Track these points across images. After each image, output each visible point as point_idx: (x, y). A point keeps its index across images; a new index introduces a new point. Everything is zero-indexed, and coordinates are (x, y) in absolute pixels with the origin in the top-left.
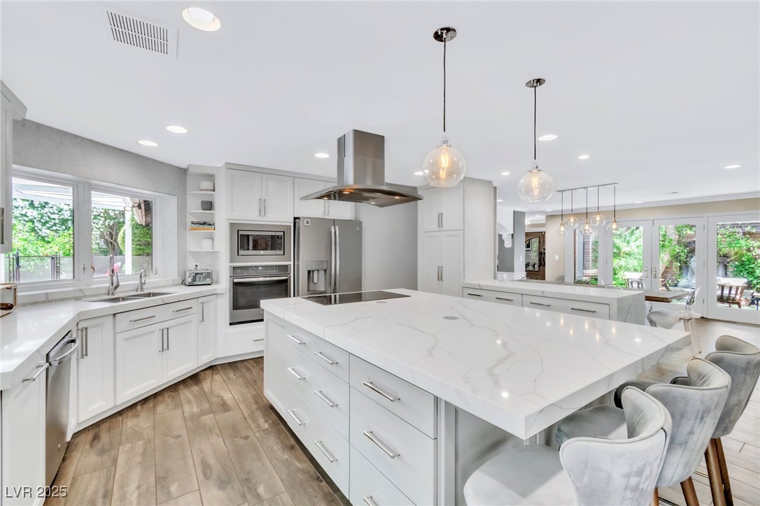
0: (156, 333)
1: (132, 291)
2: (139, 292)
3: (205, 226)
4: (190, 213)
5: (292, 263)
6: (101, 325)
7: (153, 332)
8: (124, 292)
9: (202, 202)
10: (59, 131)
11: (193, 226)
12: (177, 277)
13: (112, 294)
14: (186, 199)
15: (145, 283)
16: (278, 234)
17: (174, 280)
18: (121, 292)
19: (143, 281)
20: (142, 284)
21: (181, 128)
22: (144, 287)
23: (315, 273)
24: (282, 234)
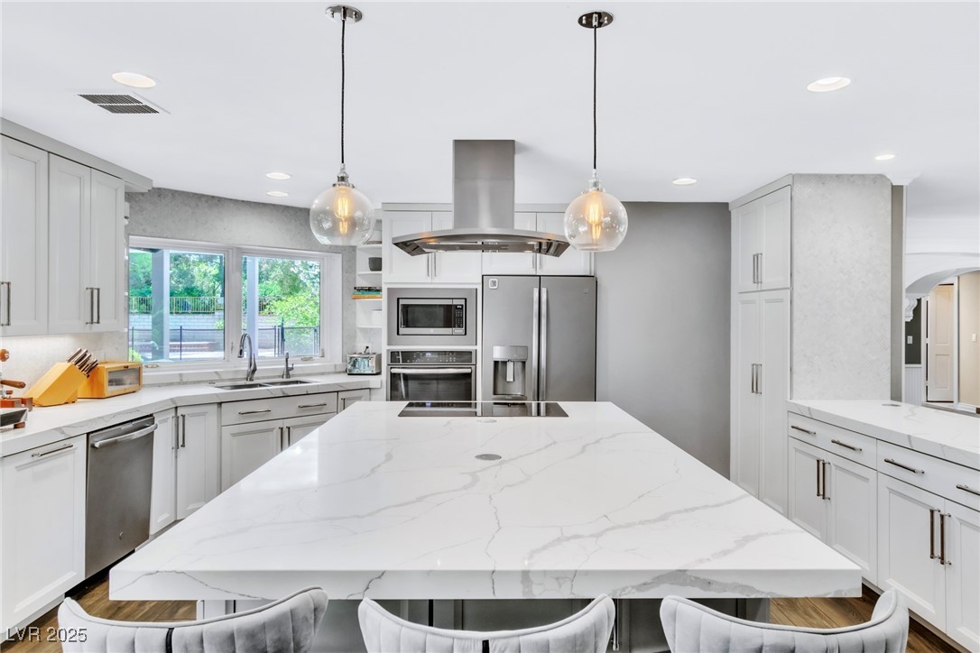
0: (275, 431)
1: (279, 377)
2: (285, 380)
3: (371, 294)
4: (359, 275)
5: (479, 348)
6: (204, 414)
7: (271, 430)
8: (264, 378)
9: (370, 259)
10: (195, 194)
11: (357, 293)
12: (341, 362)
13: (251, 380)
14: (355, 256)
15: (292, 368)
16: (456, 302)
17: (335, 366)
18: (258, 378)
19: (290, 366)
20: (288, 370)
21: (282, 174)
22: (291, 372)
23: (510, 366)
24: (462, 302)
